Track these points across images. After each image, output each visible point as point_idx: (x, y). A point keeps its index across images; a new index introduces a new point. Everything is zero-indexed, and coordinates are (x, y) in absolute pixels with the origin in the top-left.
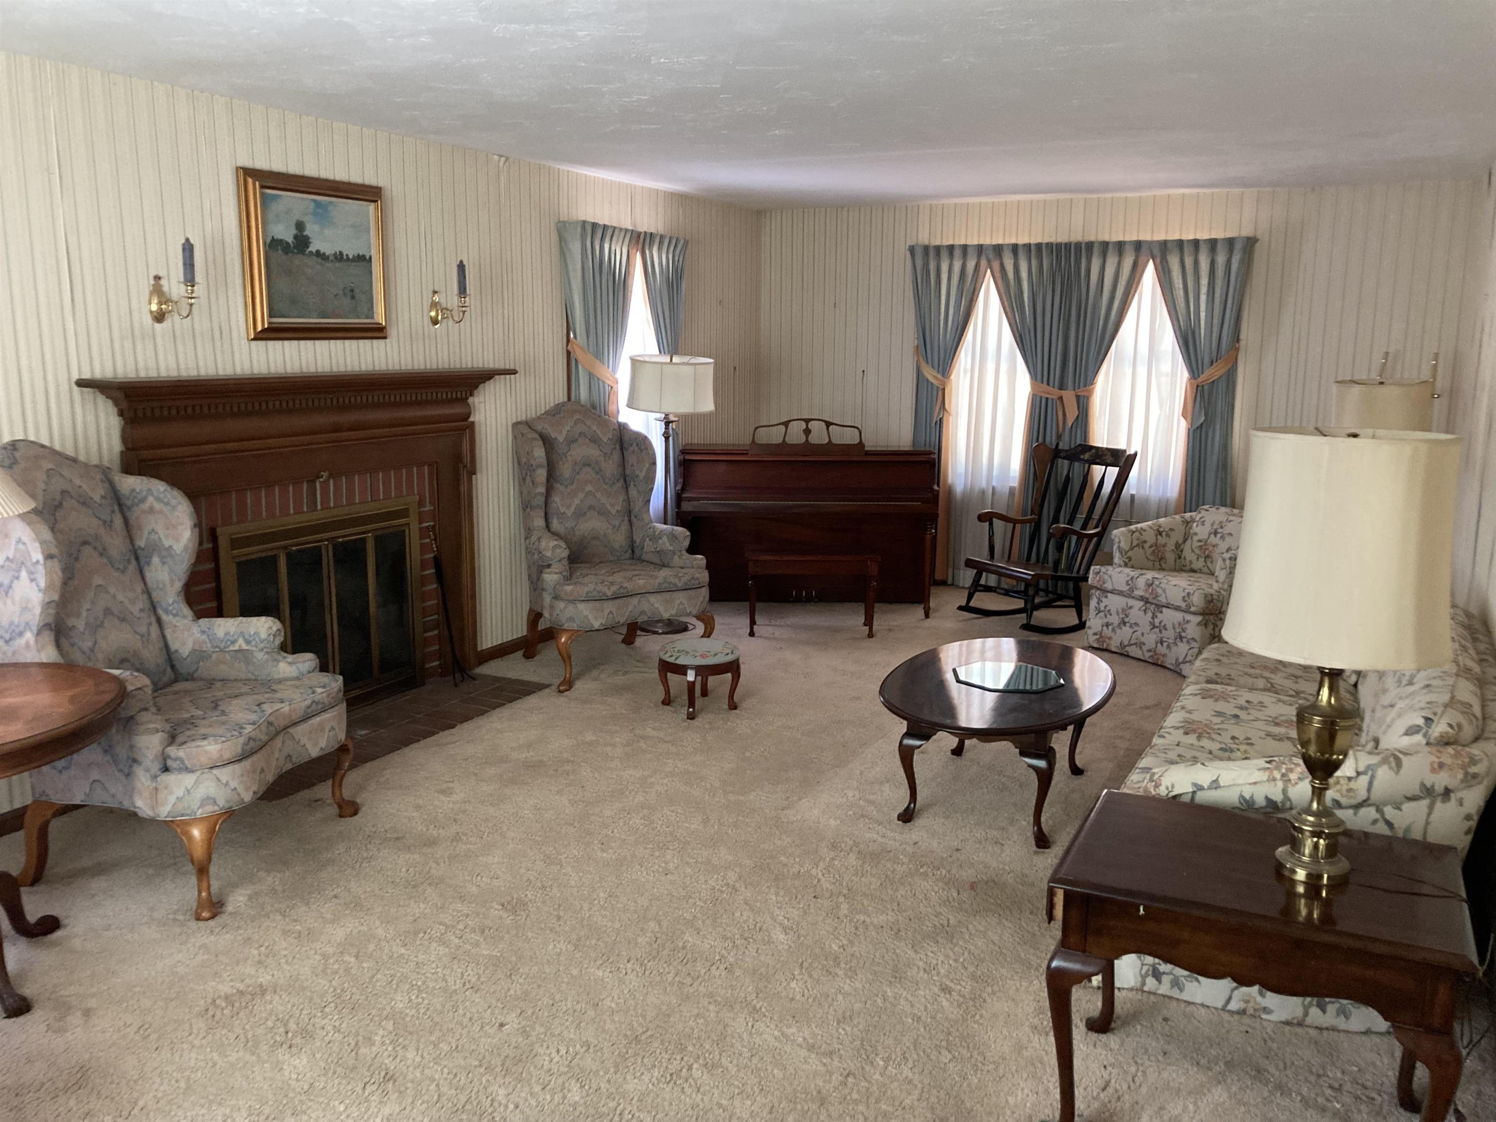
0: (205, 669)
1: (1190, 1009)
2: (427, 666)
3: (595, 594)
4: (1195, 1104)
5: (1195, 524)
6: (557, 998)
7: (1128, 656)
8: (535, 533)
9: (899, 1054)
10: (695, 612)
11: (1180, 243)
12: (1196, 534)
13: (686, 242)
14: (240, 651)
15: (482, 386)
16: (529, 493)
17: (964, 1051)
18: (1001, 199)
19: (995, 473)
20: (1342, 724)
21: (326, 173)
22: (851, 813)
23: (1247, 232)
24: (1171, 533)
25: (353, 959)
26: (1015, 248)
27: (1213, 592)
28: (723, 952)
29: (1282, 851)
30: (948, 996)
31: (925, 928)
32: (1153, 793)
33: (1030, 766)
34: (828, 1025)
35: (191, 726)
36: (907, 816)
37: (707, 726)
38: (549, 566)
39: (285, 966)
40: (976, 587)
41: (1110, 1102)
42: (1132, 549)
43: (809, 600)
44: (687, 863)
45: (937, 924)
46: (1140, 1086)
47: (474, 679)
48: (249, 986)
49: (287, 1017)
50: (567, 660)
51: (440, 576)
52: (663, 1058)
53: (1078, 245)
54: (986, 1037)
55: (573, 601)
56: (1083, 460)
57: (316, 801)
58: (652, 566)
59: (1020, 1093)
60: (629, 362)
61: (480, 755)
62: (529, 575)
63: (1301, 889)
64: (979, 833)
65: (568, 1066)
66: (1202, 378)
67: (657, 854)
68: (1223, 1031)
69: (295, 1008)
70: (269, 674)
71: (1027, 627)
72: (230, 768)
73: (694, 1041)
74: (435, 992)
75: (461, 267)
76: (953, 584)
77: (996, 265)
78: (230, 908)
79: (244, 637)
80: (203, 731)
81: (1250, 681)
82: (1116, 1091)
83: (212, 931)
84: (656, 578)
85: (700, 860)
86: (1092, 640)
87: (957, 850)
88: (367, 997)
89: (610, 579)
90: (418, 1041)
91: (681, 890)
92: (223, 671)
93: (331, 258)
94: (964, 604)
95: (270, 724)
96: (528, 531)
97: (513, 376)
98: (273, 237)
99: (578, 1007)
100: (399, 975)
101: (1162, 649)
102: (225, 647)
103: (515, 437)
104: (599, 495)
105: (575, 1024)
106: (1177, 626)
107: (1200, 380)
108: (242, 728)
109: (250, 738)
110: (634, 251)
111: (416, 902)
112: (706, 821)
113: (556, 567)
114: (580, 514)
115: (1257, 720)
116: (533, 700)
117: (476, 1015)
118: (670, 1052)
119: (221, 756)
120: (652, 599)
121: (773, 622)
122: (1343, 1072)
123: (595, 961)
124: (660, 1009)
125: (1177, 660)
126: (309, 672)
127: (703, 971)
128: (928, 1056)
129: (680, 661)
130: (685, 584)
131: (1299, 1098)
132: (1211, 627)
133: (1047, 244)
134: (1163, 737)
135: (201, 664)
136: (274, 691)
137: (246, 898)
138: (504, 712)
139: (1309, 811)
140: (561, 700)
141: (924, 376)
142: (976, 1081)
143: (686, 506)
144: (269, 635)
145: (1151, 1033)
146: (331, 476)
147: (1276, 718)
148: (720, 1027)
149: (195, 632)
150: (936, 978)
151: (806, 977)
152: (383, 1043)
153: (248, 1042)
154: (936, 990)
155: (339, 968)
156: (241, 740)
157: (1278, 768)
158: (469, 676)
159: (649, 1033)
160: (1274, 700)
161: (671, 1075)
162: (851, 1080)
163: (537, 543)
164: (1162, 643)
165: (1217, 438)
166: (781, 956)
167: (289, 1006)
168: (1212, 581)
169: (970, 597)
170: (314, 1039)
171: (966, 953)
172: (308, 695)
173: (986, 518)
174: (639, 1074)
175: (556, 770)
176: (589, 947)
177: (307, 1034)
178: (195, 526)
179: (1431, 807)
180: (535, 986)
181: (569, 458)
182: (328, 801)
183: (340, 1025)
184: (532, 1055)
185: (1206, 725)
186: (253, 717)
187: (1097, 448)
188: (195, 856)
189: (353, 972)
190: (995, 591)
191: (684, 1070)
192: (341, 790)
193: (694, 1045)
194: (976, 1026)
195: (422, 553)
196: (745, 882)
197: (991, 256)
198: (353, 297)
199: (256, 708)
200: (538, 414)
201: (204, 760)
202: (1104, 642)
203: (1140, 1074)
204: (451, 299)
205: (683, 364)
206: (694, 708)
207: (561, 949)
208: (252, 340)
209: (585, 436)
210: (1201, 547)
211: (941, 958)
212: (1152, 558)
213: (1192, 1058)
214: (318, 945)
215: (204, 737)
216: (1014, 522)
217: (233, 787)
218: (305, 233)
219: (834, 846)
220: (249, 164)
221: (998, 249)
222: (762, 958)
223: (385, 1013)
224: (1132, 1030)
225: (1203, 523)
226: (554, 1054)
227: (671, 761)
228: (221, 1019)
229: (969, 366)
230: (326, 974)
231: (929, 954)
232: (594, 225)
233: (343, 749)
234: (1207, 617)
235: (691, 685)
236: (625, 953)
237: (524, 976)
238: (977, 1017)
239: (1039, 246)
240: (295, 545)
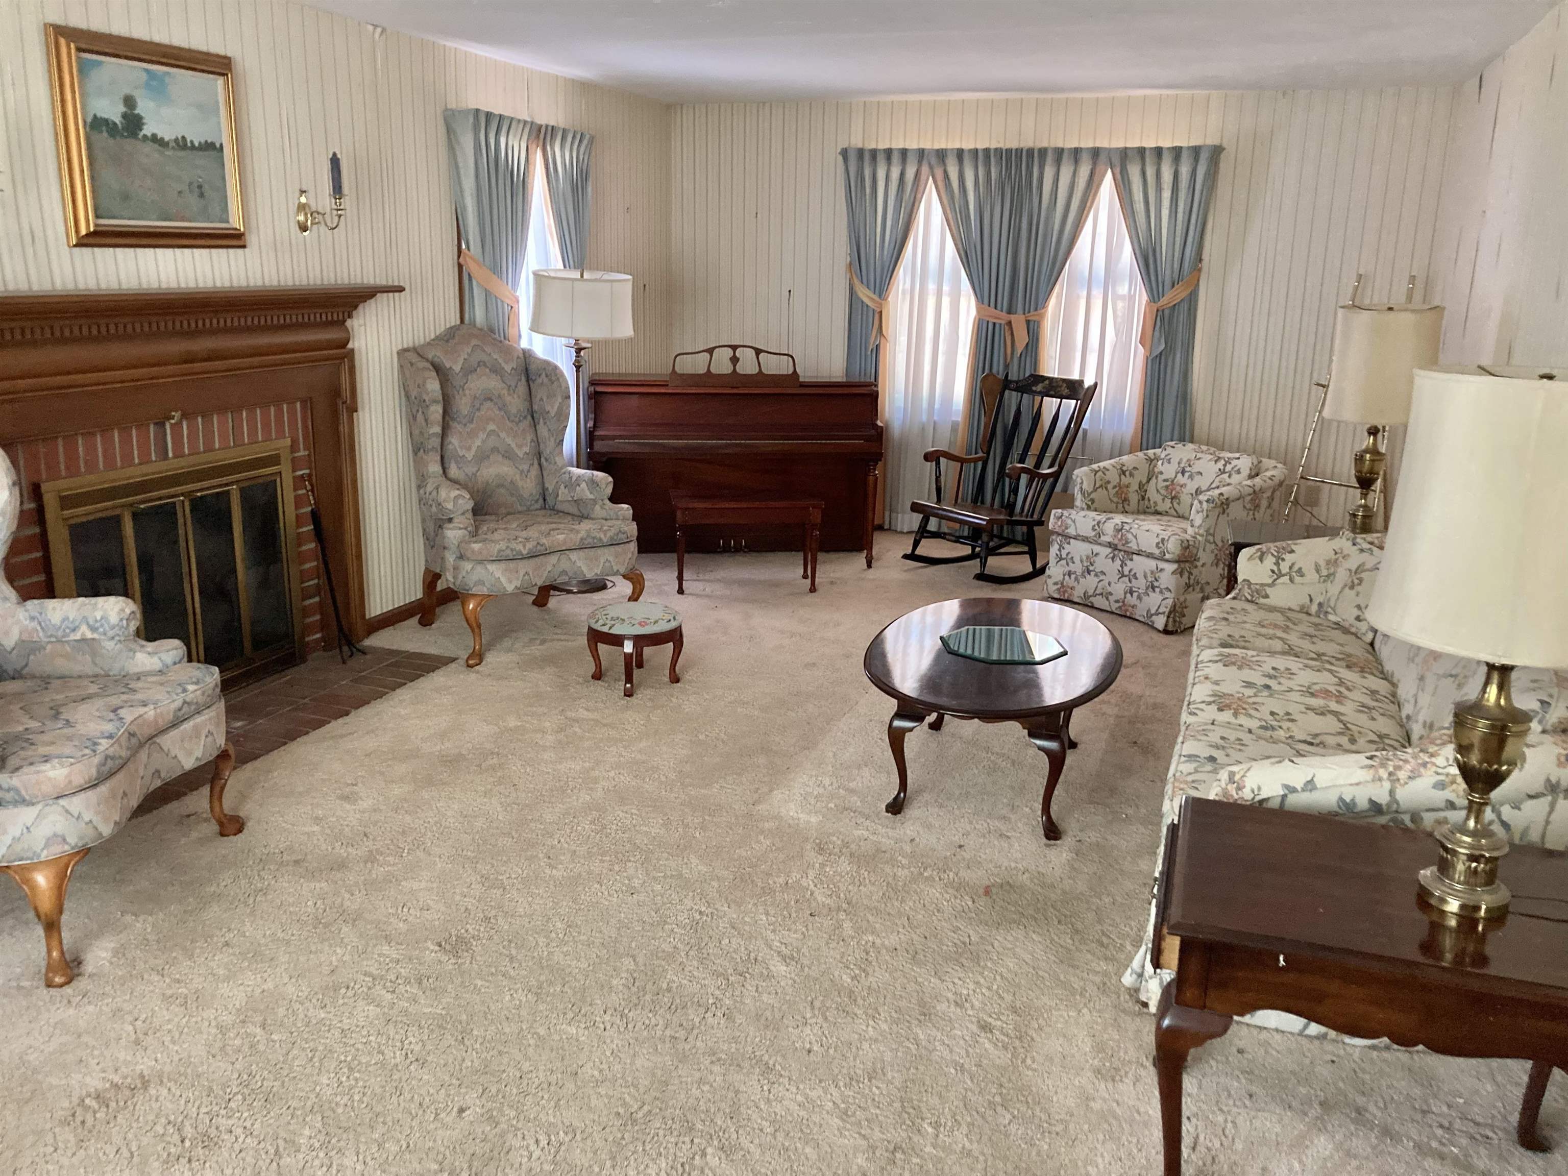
0: (36, 664)
1: (1264, 1035)
2: (307, 639)
3: (508, 552)
4: (1300, 1161)
5: (1160, 462)
6: (526, 1066)
7: (1092, 607)
8: (431, 481)
9: (949, 1117)
10: (622, 571)
11: (1141, 151)
12: (1161, 473)
13: (592, 140)
14: (83, 640)
15: (361, 307)
16: (421, 433)
17: (1023, 1109)
18: (942, 97)
19: (937, 406)
20: (1513, 729)
21: (160, 36)
22: (832, 805)
23: (1212, 140)
24: (1135, 472)
25: (258, 1030)
26: (960, 153)
27: (1189, 538)
28: (717, 992)
29: (1426, 874)
30: (989, 1035)
31: (945, 948)
32: (1236, 797)
33: (1041, 748)
34: (858, 1082)
35: (24, 744)
36: (896, 807)
37: (649, 704)
38: (450, 520)
39: (171, 1046)
40: (923, 533)
41: (1204, 1165)
42: (1095, 490)
43: (738, 550)
44: (654, 878)
45: (958, 942)
46: (1233, 1139)
47: (364, 653)
48: (126, 1078)
49: (180, 1119)
50: (477, 630)
51: (319, 534)
52: (668, 1142)
53: (1030, 152)
54: (1045, 1088)
55: (481, 562)
56: (1035, 392)
57: (188, 816)
58: (570, 518)
59: (1100, 1160)
60: (531, 277)
61: (385, 749)
62: (424, 530)
63: (1453, 923)
64: (981, 825)
65: (554, 1162)
66: (1163, 301)
67: (617, 868)
68: (1307, 1061)
69: (190, 1105)
70: (123, 669)
71: (982, 577)
72: (82, 795)
73: (703, 1116)
74: (370, 1069)
75: (335, 162)
76: (889, 529)
77: (939, 173)
78: (89, 967)
79: (88, 624)
80: (42, 750)
81: (1266, 643)
82: (1209, 1149)
83: (69, 1002)
84: (578, 532)
85: (669, 873)
86: (1052, 590)
87: (960, 847)
88: (283, 1082)
89: (524, 534)
90: (358, 1141)
91: (653, 913)
92: (62, 665)
93: (172, 144)
94: (909, 552)
95: (132, 735)
96: (422, 481)
97: (397, 294)
98: (95, 116)
99: (553, 1079)
100: (321, 1048)
101: (1132, 600)
102: (63, 636)
103: (401, 367)
104: (503, 435)
105: (552, 1103)
106: (1149, 575)
107: (1161, 303)
108: (95, 744)
109: (107, 757)
110: (534, 146)
111: (330, 946)
112: (667, 824)
113: (460, 521)
114: (482, 457)
115: (1291, 690)
116: (438, 678)
117: (427, 1099)
118: (675, 1133)
119: (70, 782)
120: (574, 556)
121: (701, 577)
122: (1449, 1106)
123: (565, 1014)
124: (654, 1075)
125: (1148, 611)
126: (175, 663)
127: (697, 1020)
128: (983, 1117)
129: (616, 631)
130: (612, 538)
131: (1411, 1144)
132: (1186, 575)
133: (996, 149)
134: (1195, 714)
135: (32, 657)
136: (134, 691)
137: (110, 954)
138: (405, 694)
139: (1465, 831)
140: (472, 676)
141: (858, 298)
142: (1046, 1147)
143: (599, 446)
144: (121, 620)
145: (1229, 1070)
146: (184, 416)
147: (1309, 687)
148: (731, 1095)
149: (21, 617)
150: (970, 1012)
151: (820, 1020)
152: (312, 1148)
153: (132, 1157)
154: (974, 1028)
155: (243, 1044)
156: (96, 760)
157: (1383, 766)
158: (359, 650)
159: (646, 1108)
160: (1301, 666)
161: (682, 1165)
162: (899, 1155)
163: (434, 493)
164: (1131, 593)
165: (1177, 370)
166: (786, 994)
167: (182, 1102)
168: (1185, 524)
169: (916, 544)
170: (220, 1147)
171: (998, 978)
172: (177, 694)
173: (932, 457)
174: (642, 1167)
175: (479, 766)
176: (553, 995)
177: (208, 1141)
178: (14, 484)
179: (1552, 806)
180: (495, 1052)
181: (467, 392)
182: (205, 815)
183: (252, 1125)
184: (505, 1150)
185: (1239, 699)
186: (109, 727)
187: (1051, 379)
188: (40, 909)
189: (261, 1047)
190: (944, 538)
191: (697, 1157)
192: (221, 805)
193: (703, 1121)
194: (1030, 1073)
195: (298, 506)
196: (727, 899)
197: (934, 161)
198: (202, 195)
199: (112, 716)
200: (428, 340)
201: (47, 788)
202: (1064, 592)
203: (1229, 1125)
204: (324, 200)
205: (596, 280)
206: (631, 682)
207: (520, 1001)
208: (75, 246)
209: (485, 365)
210: (1167, 487)
211: (972, 986)
212: (1115, 500)
213: (1282, 1100)
214: (210, 1014)
215: (46, 759)
216: (962, 461)
217: (87, 819)
218: (136, 112)
219: (821, 850)
220: (60, 22)
221: (941, 154)
222: (765, 997)
223: (309, 1103)
224: (1208, 1069)
225: (1169, 461)
226: (533, 1147)
227: (614, 749)
228: (94, 1126)
229: (908, 286)
230: (227, 1054)
231: (956, 981)
232: (489, 115)
233: (223, 756)
234: (1182, 565)
235: (628, 657)
236: (599, 1002)
237: (480, 1040)
238: (1029, 1061)
239: (987, 151)
240: (144, 501)
